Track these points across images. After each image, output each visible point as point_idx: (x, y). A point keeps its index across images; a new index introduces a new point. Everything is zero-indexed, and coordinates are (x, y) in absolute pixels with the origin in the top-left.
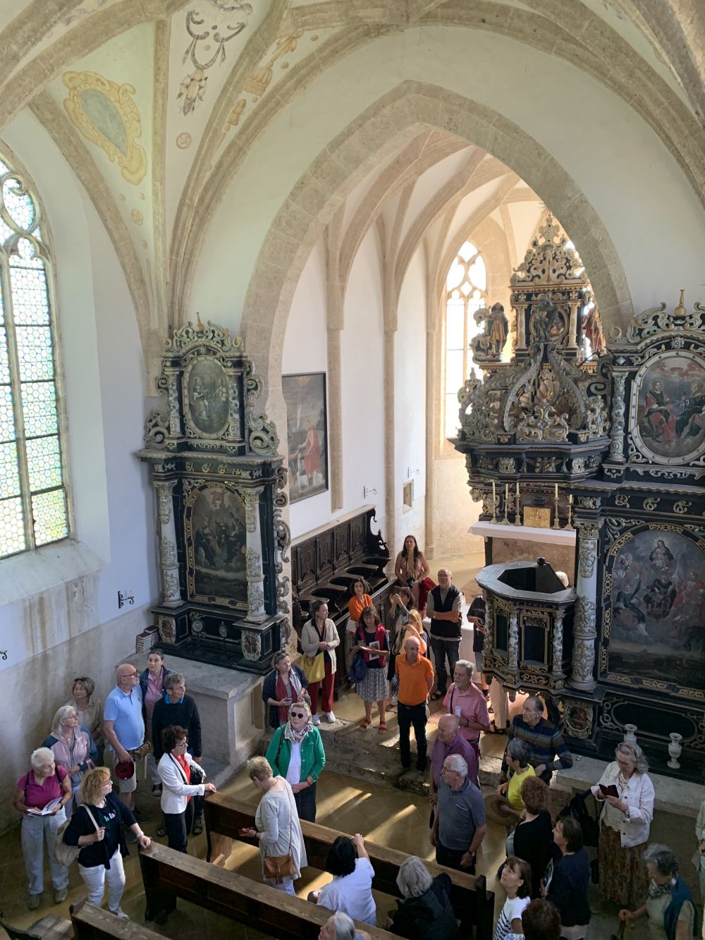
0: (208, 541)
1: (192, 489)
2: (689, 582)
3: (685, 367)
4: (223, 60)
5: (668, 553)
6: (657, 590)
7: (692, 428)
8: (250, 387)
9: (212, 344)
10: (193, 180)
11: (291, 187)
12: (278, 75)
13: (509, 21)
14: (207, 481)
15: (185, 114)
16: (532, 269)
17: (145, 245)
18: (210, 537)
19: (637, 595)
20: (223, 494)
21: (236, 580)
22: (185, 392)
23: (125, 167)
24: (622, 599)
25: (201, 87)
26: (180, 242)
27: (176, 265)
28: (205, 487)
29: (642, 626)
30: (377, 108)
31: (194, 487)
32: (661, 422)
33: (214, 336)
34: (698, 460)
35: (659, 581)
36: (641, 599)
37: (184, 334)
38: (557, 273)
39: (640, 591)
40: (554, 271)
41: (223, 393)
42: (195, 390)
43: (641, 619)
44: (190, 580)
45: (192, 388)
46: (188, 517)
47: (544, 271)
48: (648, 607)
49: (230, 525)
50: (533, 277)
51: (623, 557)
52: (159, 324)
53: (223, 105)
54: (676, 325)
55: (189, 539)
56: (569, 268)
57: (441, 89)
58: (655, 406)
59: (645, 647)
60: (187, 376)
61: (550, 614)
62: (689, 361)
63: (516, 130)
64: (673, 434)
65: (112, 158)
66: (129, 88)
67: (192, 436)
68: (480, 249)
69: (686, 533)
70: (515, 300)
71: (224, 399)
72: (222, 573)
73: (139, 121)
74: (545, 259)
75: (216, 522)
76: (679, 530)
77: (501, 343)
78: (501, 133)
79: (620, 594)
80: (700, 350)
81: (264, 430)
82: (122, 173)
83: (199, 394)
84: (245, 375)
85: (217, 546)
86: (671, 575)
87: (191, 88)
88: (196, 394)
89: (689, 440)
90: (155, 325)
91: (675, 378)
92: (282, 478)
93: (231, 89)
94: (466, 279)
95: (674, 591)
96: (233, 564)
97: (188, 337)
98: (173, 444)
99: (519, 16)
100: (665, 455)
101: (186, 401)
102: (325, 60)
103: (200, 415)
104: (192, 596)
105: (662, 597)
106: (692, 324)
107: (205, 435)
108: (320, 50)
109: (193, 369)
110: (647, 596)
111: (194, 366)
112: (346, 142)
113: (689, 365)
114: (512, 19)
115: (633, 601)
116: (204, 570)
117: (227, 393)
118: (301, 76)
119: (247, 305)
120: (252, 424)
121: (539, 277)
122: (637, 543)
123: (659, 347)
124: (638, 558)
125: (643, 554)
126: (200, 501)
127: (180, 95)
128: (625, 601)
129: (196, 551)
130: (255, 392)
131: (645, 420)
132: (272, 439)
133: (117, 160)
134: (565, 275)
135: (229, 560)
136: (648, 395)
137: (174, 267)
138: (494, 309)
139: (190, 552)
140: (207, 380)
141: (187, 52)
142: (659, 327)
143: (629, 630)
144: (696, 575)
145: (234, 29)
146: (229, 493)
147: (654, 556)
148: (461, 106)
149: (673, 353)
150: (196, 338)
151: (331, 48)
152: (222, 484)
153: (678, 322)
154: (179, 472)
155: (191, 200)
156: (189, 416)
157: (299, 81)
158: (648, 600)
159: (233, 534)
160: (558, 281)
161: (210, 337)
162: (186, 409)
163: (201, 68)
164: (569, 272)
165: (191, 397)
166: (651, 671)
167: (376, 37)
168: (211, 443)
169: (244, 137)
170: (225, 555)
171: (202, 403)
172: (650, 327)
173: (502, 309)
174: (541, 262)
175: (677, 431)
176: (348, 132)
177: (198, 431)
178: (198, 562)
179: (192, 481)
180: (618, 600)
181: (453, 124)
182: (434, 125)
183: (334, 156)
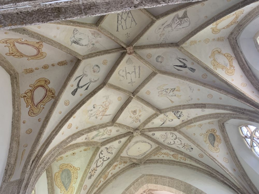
4: (102, 166)
12: (110, 176)
15: (89, 179)
25: (95, 172)
30: (137, 180)
53: (98, 179)
57: (153, 175)
63: (174, 179)
65: (62, 192)
66: (78, 169)
73: (77, 179)
78: (170, 180)
87: (93, 171)
93: (101, 174)
102: (121, 173)
108: (120, 171)
112: (130, 188)
114: (164, 161)
118: (115, 176)
127: (90, 172)
145: (107, 158)
148: (158, 177)
151: (123, 170)
163: (97, 167)
167: (134, 167)
169: (99, 191)
176: (130, 186)
181: (156, 182)
182: (151, 184)
183: (127, 192)
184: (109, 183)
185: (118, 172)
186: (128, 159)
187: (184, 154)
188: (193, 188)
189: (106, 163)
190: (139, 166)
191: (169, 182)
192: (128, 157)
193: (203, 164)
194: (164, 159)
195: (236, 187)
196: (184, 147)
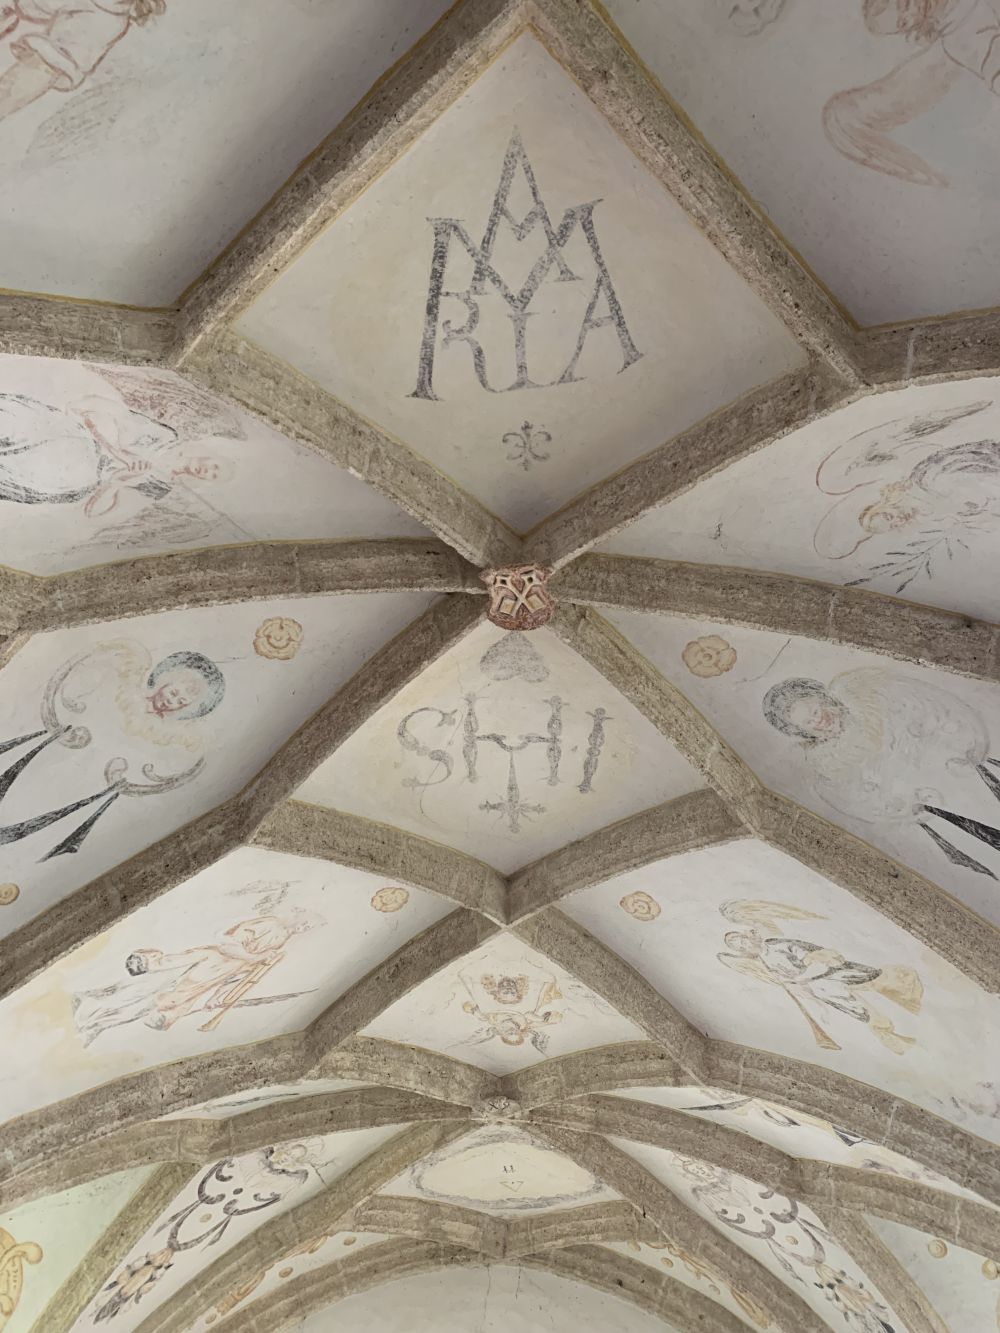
12: (269, 1285)
25: (152, 1279)
66: (32, 1253)
118: (306, 1295)
151: (369, 1263)
157: (299, 1304)
167: (446, 1263)
185: (332, 1268)
190: (488, 1266)
192: (424, 1198)
194: (672, 1281)
196: (831, 1286)
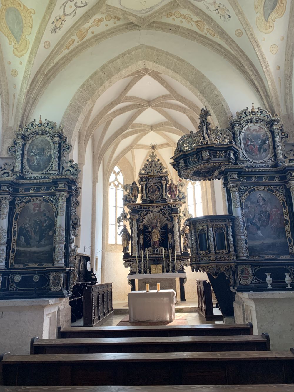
0: (28, 231)
1: (21, 203)
2: (274, 210)
3: (258, 129)
4: (74, 16)
5: (264, 199)
6: (262, 215)
7: (264, 149)
8: (65, 148)
9: (46, 129)
10: (46, 63)
11: (90, 74)
12: (89, 35)
13: (180, 30)
14: (32, 197)
15: (52, 32)
16: (147, 170)
17: (15, 87)
18: (29, 229)
19: (255, 219)
20: (40, 204)
21: (43, 251)
22: (26, 153)
23: (15, 48)
24: (249, 221)
25: (62, 24)
26: (34, 88)
27: (29, 99)
28: (30, 201)
29: (259, 232)
30: (129, 52)
31: (23, 201)
32: (253, 148)
33: (48, 125)
34: (269, 160)
35: (262, 211)
36: (257, 220)
37: (30, 125)
38: (157, 171)
39: (256, 217)
40: (155, 171)
41: (48, 152)
42: (31, 152)
43: (258, 229)
44: (12, 256)
45: (30, 151)
46: (16, 218)
47: (151, 171)
48: (260, 223)
49: (43, 220)
50: (148, 172)
51: (246, 203)
52: (14, 124)
53: (68, 35)
54: (253, 115)
55: (15, 232)
56: (161, 169)
57: (155, 48)
58: (250, 143)
59: (262, 241)
60: (28, 145)
61: (226, 225)
62: (258, 127)
63: (184, 61)
64: (258, 152)
65: (11, 43)
66: (33, 11)
67: (26, 173)
68: (121, 169)
69: (269, 190)
70: (141, 181)
71: (48, 155)
72: (34, 249)
73: (31, 28)
74: (152, 166)
75: (34, 220)
76: (266, 188)
77: (136, 196)
78: (178, 62)
79: (248, 219)
80: (262, 123)
81: (72, 166)
82: (13, 51)
83: (34, 153)
84: (62, 143)
85: (33, 234)
86: (266, 207)
87: (58, 21)
88: (32, 154)
89: (264, 154)
90: (11, 124)
91: (255, 133)
92: (78, 193)
93: (73, 29)
94: (116, 179)
95: (269, 214)
96: (42, 243)
97: (32, 126)
98: (17, 175)
99: (183, 29)
100: (257, 160)
101: (25, 157)
102: (108, 34)
103: (33, 163)
104: (12, 266)
105: (264, 217)
106: (258, 114)
107: (34, 172)
108: (107, 31)
109: (32, 142)
110: (259, 218)
111: (33, 141)
112: (116, 61)
113: (259, 129)
114: (181, 29)
115: (254, 221)
116: (22, 249)
117: (51, 152)
118: (99, 38)
119: (64, 117)
120: (64, 165)
121: (150, 173)
122: (251, 197)
123: (248, 122)
124: (252, 203)
125: (254, 201)
126: (25, 209)
127: (53, 22)
128: (250, 222)
129: (18, 238)
130: (68, 150)
131: (247, 148)
132: (76, 170)
133: (13, 44)
134: (159, 172)
135: (40, 240)
136: (246, 139)
137: (28, 99)
138: (133, 184)
139: (14, 239)
140: (40, 146)
141: (63, 4)
142: (247, 115)
143: (254, 234)
144: (276, 206)
145: (83, 4)
146: (44, 203)
147: (258, 201)
148: (163, 53)
149: (252, 124)
150: (37, 127)
151: (112, 31)
152: (41, 198)
153: (253, 114)
154: (15, 193)
155: (43, 71)
156: (26, 164)
157: (97, 40)
158: (259, 220)
159: (45, 225)
160: (157, 174)
161: (46, 126)
162: (25, 161)
163: (65, 15)
164: (161, 171)
165: (29, 155)
166: (267, 251)
167: (130, 30)
168: (39, 176)
169: (70, 55)
170: (38, 238)
171: (35, 158)
172: (244, 115)
173: (136, 184)
174: (150, 167)
175: (259, 151)
176: (118, 58)
177: (31, 171)
178: (18, 245)
179: (22, 198)
180: (248, 222)
181: (158, 60)
182: (150, 61)
183: (110, 65)
184: (87, 46)
185: (103, 32)
186: (121, 13)
187: (213, 24)
188: (205, 81)
189: (81, 12)
190: (140, 30)
191: (176, 64)
192: (121, 8)
193: (237, 49)
194: (182, 27)
195: (265, 93)
196: (217, 10)
